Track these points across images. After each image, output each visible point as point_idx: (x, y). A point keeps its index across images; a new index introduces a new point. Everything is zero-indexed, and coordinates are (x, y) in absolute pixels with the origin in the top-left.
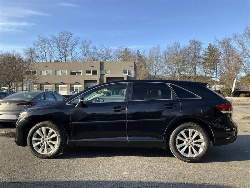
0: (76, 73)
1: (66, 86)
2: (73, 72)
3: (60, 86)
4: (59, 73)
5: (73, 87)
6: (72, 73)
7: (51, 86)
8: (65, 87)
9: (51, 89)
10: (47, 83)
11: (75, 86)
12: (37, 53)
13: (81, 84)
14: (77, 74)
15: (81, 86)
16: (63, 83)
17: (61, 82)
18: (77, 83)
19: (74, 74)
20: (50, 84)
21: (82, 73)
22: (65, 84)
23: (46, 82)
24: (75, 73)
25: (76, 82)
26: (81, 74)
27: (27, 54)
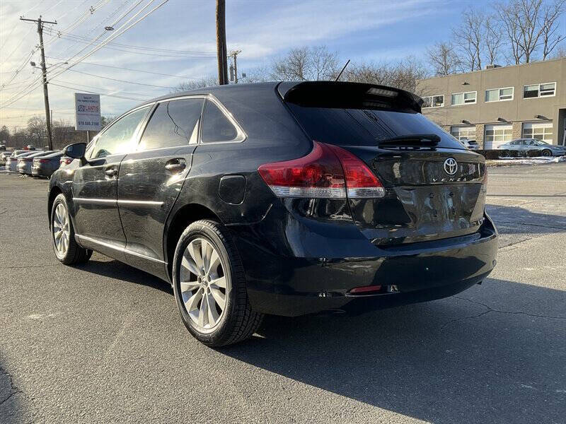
0: (540, 93)
1: (510, 127)
2: (530, 89)
3: (495, 128)
4: (495, 97)
5: (530, 131)
6: (529, 94)
7: (474, 129)
8: (506, 132)
9: (474, 138)
10: (466, 124)
11: (534, 127)
12: (458, 53)
13: (551, 121)
14: (542, 94)
15: (550, 125)
16: (502, 121)
17: (499, 119)
18: (542, 119)
19: (534, 94)
20: (473, 125)
21: (555, 91)
22: (509, 123)
23: (464, 122)
24: (537, 91)
25: (539, 117)
26: (552, 93)
27: (435, 59)
